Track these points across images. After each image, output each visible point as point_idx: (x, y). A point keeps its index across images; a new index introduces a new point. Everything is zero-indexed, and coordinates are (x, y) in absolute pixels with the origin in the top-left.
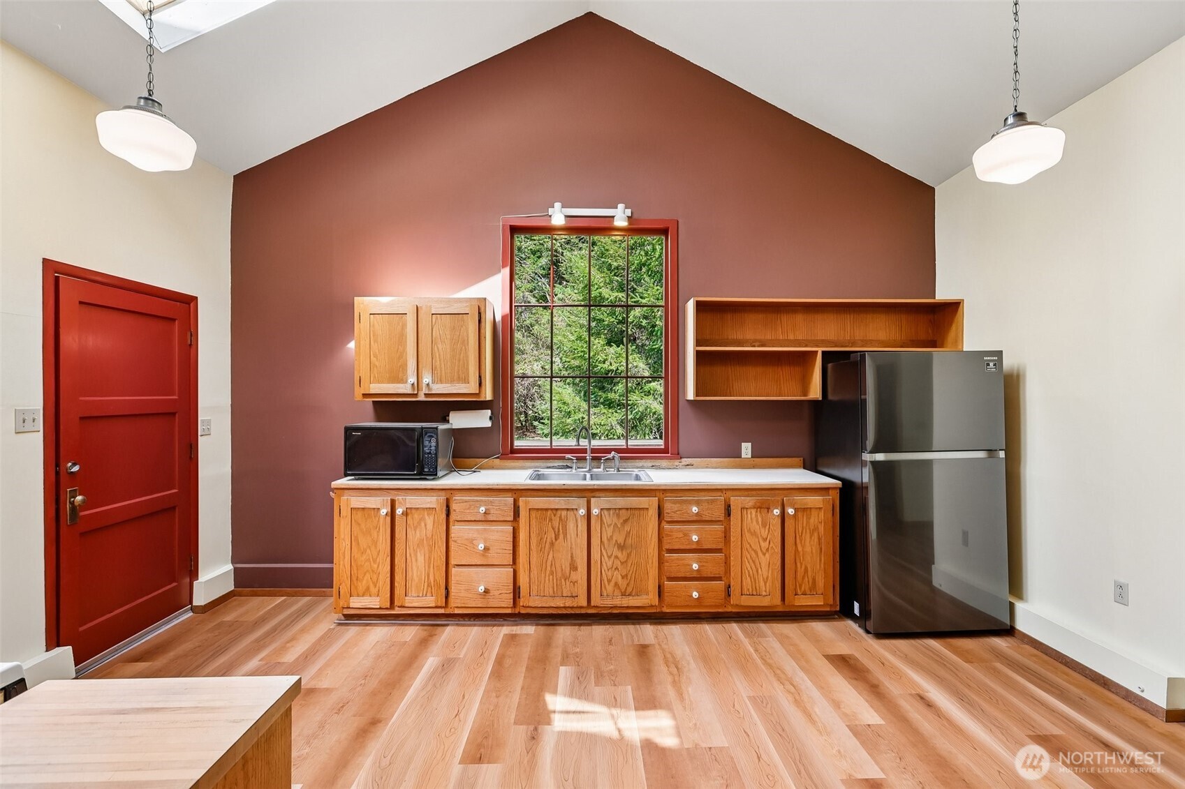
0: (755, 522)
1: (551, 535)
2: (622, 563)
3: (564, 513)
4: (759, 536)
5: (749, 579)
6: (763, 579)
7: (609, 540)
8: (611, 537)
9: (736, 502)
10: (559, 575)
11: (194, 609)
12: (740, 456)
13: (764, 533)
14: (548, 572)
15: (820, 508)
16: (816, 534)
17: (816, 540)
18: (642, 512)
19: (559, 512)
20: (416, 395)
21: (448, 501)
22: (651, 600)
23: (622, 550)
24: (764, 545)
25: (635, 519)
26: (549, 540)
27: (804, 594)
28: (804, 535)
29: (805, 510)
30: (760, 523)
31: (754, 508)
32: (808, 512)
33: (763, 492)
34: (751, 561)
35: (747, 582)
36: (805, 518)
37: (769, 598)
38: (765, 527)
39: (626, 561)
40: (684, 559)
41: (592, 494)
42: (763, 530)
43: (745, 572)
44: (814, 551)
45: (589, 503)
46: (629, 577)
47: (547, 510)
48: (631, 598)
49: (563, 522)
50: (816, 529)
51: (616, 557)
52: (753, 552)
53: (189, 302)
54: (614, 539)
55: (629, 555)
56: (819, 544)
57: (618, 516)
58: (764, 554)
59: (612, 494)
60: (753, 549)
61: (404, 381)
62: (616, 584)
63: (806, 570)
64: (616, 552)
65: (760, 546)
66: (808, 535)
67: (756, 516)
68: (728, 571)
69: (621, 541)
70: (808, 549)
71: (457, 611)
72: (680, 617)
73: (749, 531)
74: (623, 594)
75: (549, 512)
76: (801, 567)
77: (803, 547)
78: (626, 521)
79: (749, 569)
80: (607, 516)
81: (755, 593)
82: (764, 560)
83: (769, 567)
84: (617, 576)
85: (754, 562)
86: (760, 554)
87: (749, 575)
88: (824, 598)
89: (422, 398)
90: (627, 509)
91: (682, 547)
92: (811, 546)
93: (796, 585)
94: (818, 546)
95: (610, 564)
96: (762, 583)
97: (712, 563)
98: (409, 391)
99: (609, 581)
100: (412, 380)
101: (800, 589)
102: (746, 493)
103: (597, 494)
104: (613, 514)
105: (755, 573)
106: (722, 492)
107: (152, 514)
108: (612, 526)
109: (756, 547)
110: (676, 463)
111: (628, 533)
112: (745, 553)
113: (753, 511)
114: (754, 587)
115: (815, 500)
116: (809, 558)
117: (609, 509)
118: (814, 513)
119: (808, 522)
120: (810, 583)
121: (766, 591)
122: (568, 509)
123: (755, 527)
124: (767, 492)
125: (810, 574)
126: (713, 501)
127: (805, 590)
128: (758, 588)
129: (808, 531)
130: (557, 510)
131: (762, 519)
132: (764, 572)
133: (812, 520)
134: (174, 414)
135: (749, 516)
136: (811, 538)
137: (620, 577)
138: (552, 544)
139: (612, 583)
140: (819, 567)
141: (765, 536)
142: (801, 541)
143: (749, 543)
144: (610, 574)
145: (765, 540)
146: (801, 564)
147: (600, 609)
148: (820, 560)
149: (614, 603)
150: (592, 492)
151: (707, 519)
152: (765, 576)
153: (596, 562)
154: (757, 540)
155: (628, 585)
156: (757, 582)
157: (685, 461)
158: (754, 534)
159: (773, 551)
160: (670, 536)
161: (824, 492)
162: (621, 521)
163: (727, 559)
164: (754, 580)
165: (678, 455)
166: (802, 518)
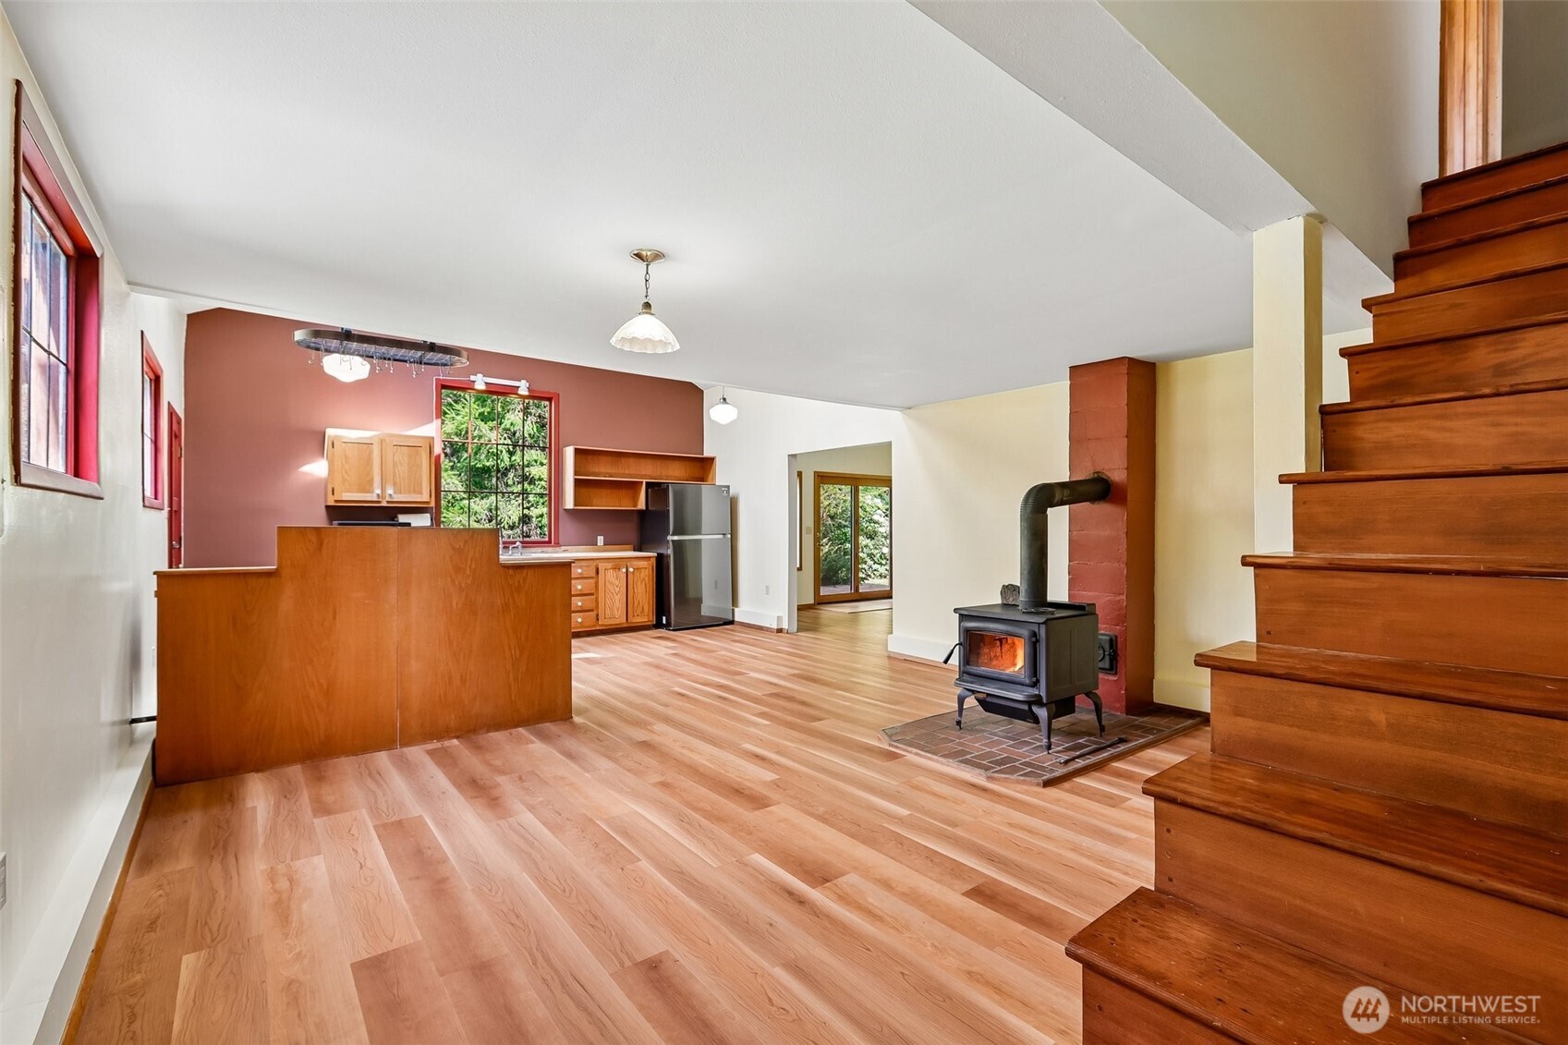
0: (612, 577)
4: (615, 585)
5: (608, 609)
6: (616, 608)
9: (602, 566)
12: (596, 545)
15: (646, 570)
16: (644, 583)
17: (644, 586)
20: (380, 502)
24: (617, 589)
27: (638, 616)
28: (638, 583)
29: (638, 570)
30: (615, 577)
31: (611, 569)
32: (640, 571)
33: (614, 560)
34: (610, 599)
35: (608, 611)
37: (619, 619)
38: (618, 579)
42: (616, 581)
43: (607, 605)
44: (643, 591)
50: (644, 580)
52: (611, 594)
56: (646, 587)
58: (617, 595)
60: (611, 592)
61: (371, 492)
63: (639, 603)
65: (615, 590)
66: (640, 583)
67: (613, 573)
68: (597, 607)
70: (640, 591)
73: (609, 582)
76: (637, 601)
77: (637, 590)
79: (609, 603)
81: (612, 618)
82: (617, 598)
83: (619, 602)
86: (615, 595)
87: (609, 607)
88: (648, 618)
89: (384, 504)
92: (641, 588)
93: (633, 611)
94: (645, 589)
96: (616, 612)
97: (589, 602)
98: (374, 499)
100: (378, 491)
101: (636, 613)
102: (605, 562)
105: (612, 605)
106: (595, 560)
109: (613, 591)
110: (558, 549)
112: (607, 594)
113: (611, 571)
114: (611, 614)
115: (643, 564)
116: (640, 596)
118: (643, 570)
119: (640, 576)
120: (641, 610)
121: (618, 616)
123: (613, 580)
124: (616, 560)
125: (641, 603)
126: (587, 566)
127: (638, 614)
128: (613, 614)
129: (640, 581)
131: (616, 575)
132: (617, 604)
133: (642, 575)
135: (609, 573)
136: (641, 585)
140: (645, 600)
141: (617, 585)
142: (636, 586)
143: (609, 589)
145: (617, 587)
146: (636, 598)
148: (646, 596)
151: (587, 576)
152: (618, 607)
154: (613, 587)
156: (613, 610)
157: (563, 548)
158: (612, 583)
159: (622, 593)
161: (648, 561)
163: (597, 598)
164: (611, 610)
165: (558, 544)
166: (637, 573)
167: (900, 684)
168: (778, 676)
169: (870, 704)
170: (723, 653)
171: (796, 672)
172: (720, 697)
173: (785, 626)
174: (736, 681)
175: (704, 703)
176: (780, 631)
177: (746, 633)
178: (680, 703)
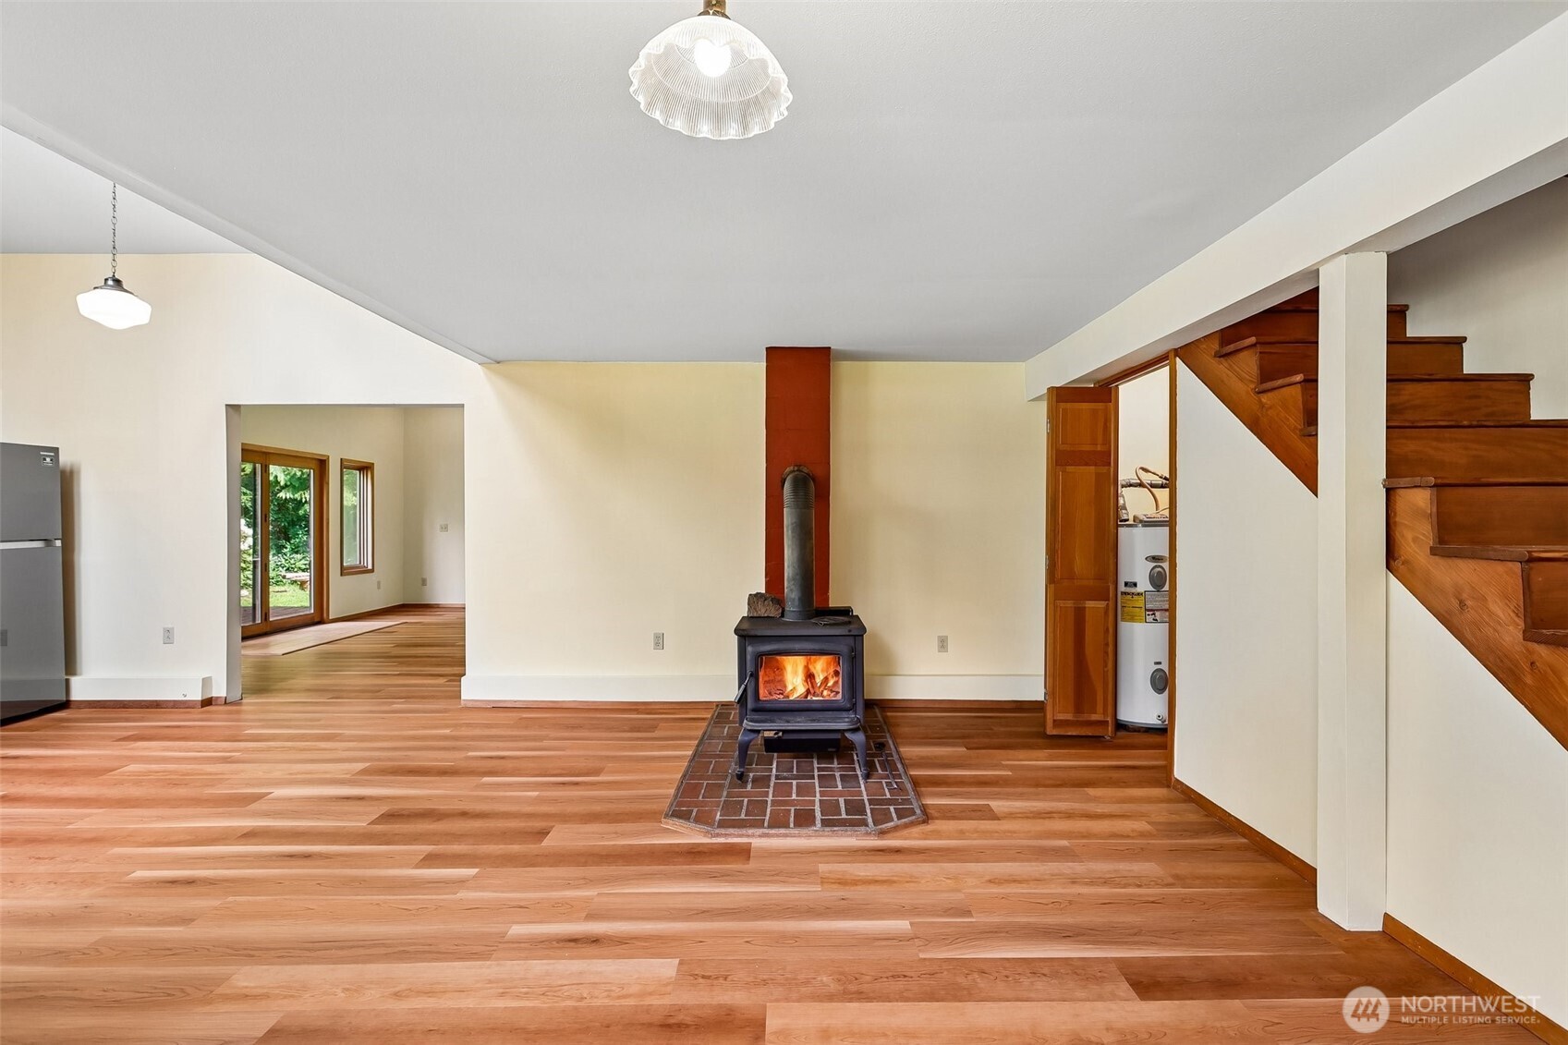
167: (546, 743)
168: (342, 782)
169: (564, 784)
170: (133, 767)
171: (361, 766)
172: (291, 856)
173: (219, 691)
174: (255, 814)
175: (278, 882)
176: (207, 702)
177: (127, 720)
178: (216, 903)
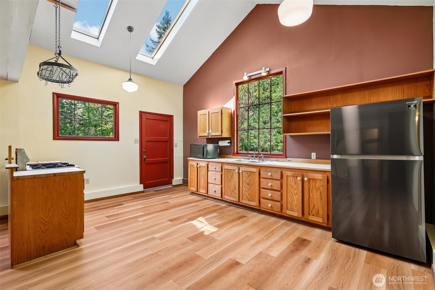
0: (292, 182)
1: (230, 177)
2: (248, 190)
3: (233, 171)
4: (294, 188)
5: (290, 204)
6: (295, 205)
7: (244, 181)
8: (245, 180)
9: (286, 173)
10: (232, 190)
11: (172, 185)
12: (311, 159)
13: (295, 187)
14: (229, 189)
15: (321, 179)
16: (319, 191)
17: (319, 193)
18: (254, 173)
19: (232, 171)
20: (208, 136)
21: (208, 165)
22: (256, 204)
23: (248, 185)
24: (296, 191)
25: (252, 175)
26: (229, 179)
27: (313, 215)
28: (313, 190)
29: (313, 179)
30: (294, 182)
31: (292, 176)
32: (315, 180)
33: (296, 170)
34: (290, 197)
35: (289, 205)
36: (314, 183)
37: (296, 214)
38: (296, 184)
39: (249, 189)
40: (267, 192)
41: (241, 166)
42: (295, 186)
43: (288, 201)
44: (318, 198)
45: (239, 168)
46: (250, 195)
47: (229, 169)
48: (251, 202)
49: (233, 173)
50: (319, 188)
51: (247, 187)
52: (291, 194)
53: (171, 117)
54: (246, 181)
55: (250, 187)
56: (321, 195)
57: (247, 174)
58: (295, 195)
59: (246, 166)
60: (291, 193)
61: (206, 132)
62: (247, 196)
63: (314, 206)
64: (247, 186)
65: (294, 192)
66: (315, 191)
67: (293, 179)
68: (282, 199)
69: (248, 182)
70: (315, 196)
71: (210, 196)
72: (269, 213)
73: (290, 185)
74: (249, 200)
75: (229, 170)
76: (312, 204)
77: (313, 195)
78: (249, 176)
79: (290, 200)
80: (244, 174)
81: (292, 210)
82: (296, 197)
83: (297, 201)
84: (247, 194)
85: (292, 198)
86: (294, 195)
87: (290, 203)
88: (323, 220)
89: (210, 137)
90: (250, 172)
91: (266, 187)
92: (317, 195)
93: (309, 211)
94: (320, 196)
95: (245, 189)
96: (295, 207)
97: (277, 196)
98: (207, 135)
99: (245, 195)
100: (207, 132)
101: (312, 213)
102: (290, 170)
103: (242, 166)
104: (246, 173)
105: (292, 202)
106: (281, 169)
107: (162, 162)
108: (245, 177)
109: (292, 192)
110: (285, 159)
111: (250, 180)
112: (288, 193)
113: (291, 177)
114: (292, 208)
115: (319, 176)
116: (316, 201)
117: (245, 171)
118: (318, 181)
119: (315, 185)
120: (316, 212)
121: (296, 210)
122: (234, 170)
123: (293, 184)
124: (297, 170)
125: (316, 207)
126: (277, 172)
127: (314, 214)
128: (293, 208)
129: (315, 189)
130: (231, 170)
131: (295, 181)
132: (295, 202)
133: (317, 184)
134: (168, 141)
135: (290, 179)
136: (316, 192)
137: (248, 194)
138: (230, 180)
139: (246, 196)
140: (320, 205)
141: (296, 188)
142: (312, 192)
143: (290, 190)
144: (245, 192)
145: (296, 189)
146: (312, 202)
147: (243, 204)
148: (321, 203)
149: (246, 202)
150: (241, 165)
151: (274, 178)
152: (296, 204)
153: (241, 188)
154: (293, 189)
155: (250, 197)
156: (293, 205)
157: (288, 159)
158: (291, 186)
159: (298, 194)
160: (263, 183)
161: (323, 173)
162: (248, 175)
163: (282, 194)
164: (292, 205)
165: (286, 156)
166: (312, 183)
